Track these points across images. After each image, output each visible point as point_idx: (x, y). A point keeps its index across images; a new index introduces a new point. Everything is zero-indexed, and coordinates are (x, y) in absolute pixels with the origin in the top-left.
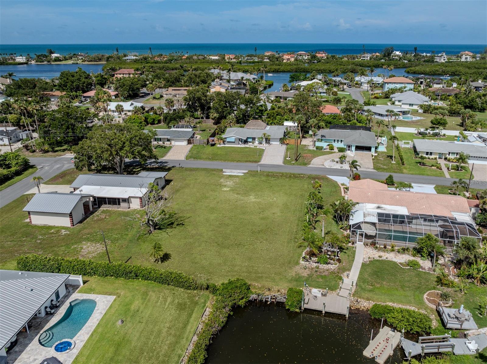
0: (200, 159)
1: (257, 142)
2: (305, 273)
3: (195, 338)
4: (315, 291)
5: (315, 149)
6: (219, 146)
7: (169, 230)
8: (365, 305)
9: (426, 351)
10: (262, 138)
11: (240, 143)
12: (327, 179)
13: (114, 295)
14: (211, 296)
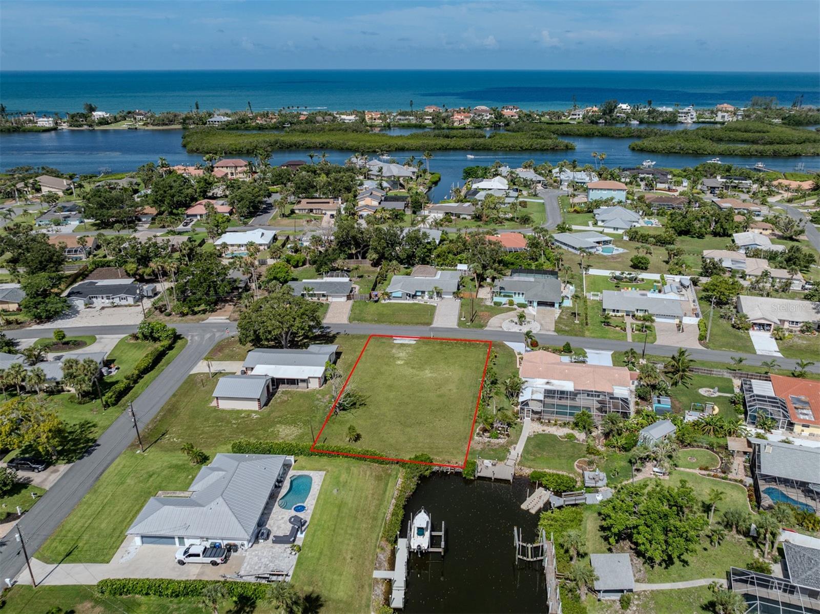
0: (365, 321)
1: (426, 297)
2: (479, 448)
3: (394, 501)
4: (487, 462)
5: (493, 304)
6: (383, 302)
7: (353, 411)
8: (527, 471)
9: (566, 503)
10: (433, 292)
11: (408, 298)
12: (504, 346)
13: (324, 470)
14: (401, 469)
